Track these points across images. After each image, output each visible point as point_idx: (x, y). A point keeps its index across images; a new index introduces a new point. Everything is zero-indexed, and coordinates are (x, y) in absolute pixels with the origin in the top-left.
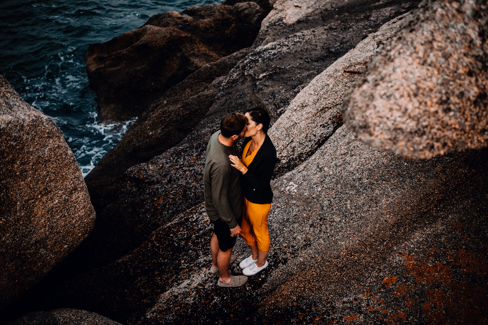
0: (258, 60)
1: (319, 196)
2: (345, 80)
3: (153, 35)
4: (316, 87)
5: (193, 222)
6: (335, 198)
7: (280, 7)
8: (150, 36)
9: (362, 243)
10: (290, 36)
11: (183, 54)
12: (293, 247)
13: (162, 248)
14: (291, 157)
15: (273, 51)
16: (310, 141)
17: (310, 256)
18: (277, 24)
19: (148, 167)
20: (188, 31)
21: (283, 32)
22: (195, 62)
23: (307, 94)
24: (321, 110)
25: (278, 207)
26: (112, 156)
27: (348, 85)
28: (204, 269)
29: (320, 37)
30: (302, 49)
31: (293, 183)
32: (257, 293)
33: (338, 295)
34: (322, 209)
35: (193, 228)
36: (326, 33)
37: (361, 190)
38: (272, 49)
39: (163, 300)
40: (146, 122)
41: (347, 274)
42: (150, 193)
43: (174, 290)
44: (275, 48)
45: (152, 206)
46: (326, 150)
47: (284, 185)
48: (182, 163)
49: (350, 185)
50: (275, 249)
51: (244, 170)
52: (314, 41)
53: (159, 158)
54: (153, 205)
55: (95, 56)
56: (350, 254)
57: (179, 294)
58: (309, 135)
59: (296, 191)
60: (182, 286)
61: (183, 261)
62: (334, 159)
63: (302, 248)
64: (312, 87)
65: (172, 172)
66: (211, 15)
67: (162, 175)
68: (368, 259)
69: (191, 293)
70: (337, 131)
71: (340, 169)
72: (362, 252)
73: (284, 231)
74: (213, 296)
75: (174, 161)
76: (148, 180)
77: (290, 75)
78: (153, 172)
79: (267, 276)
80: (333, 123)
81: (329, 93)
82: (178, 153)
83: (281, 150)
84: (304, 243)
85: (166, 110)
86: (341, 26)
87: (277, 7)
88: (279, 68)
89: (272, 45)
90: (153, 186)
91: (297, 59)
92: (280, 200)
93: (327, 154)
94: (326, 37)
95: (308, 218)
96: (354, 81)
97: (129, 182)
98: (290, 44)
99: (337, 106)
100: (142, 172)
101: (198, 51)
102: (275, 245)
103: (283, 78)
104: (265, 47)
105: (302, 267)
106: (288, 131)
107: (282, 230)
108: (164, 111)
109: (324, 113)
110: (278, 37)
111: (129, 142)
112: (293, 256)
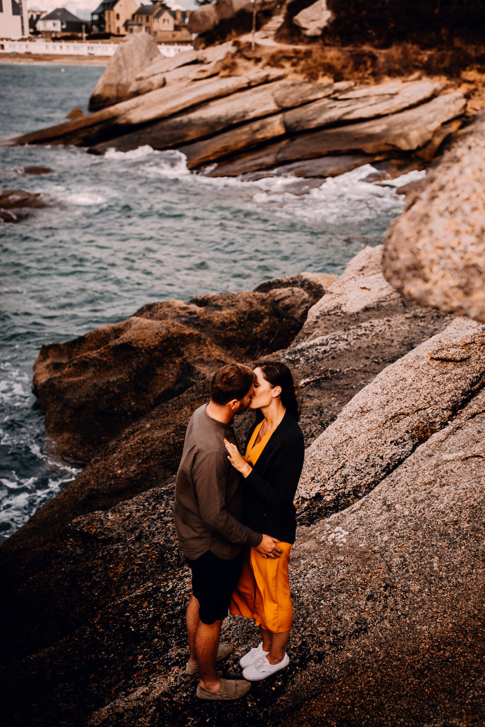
0: (299, 360)
1: (384, 549)
2: (433, 372)
3: (140, 331)
4: (385, 382)
5: (167, 593)
6: (413, 552)
7: (337, 290)
8: (135, 333)
9: (459, 629)
10: (351, 327)
11: (184, 360)
12: (335, 632)
13: (108, 635)
14: (340, 491)
15: (323, 348)
16: (373, 466)
17: (366, 649)
18: (333, 313)
19: (106, 516)
20: (196, 326)
21: (340, 324)
22: (202, 372)
23: (370, 393)
24: (393, 417)
25: (313, 567)
26: (53, 507)
27: (438, 379)
28: (176, 669)
29: (399, 329)
30: (370, 345)
31: (341, 528)
32: (266, 713)
33: (413, 718)
34: (390, 569)
35: (165, 602)
36: (408, 323)
37: (458, 539)
38: (322, 345)
39: (97, 722)
40: (115, 455)
41: (431, 680)
42: (103, 558)
43: (117, 705)
44: (327, 344)
45: (104, 577)
46: (398, 478)
47: (325, 532)
48: (162, 511)
49: (439, 532)
50: (303, 637)
51: (246, 470)
52: (388, 334)
53: (126, 504)
54: (106, 575)
55: (49, 361)
56: (437, 646)
57: (125, 711)
58: (371, 457)
59: (345, 540)
60: (133, 696)
61: (140, 657)
62: (412, 491)
63: (351, 636)
64: (379, 383)
65: (144, 525)
66: (233, 306)
67: (128, 528)
68: (470, 657)
69: (147, 709)
70: (418, 449)
71: (422, 506)
72: (459, 644)
73: (321, 607)
74: (186, 716)
75: (150, 508)
76: (103, 537)
77: (349, 381)
78: (114, 524)
79: (285, 683)
80: (412, 437)
81: (405, 391)
82: (158, 497)
83: (325, 479)
84: (356, 627)
85: (148, 437)
86: (432, 313)
87: (334, 291)
88: (331, 371)
89: (323, 340)
90: (109, 547)
91: (361, 358)
92: (316, 555)
93: (400, 484)
94: (408, 328)
95: (364, 586)
96: (446, 373)
97: (71, 540)
98: (350, 338)
99: (419, 412)
100: (94, 524)
101: (209, 356)
102: (304, 630)
103: (336, 385)
104: (312, 343)
105: (350, 667)
106: (338, 449)
107: (317, 605)
108: (145, 438)
109: (398, 422)
110: (332, 329)
111: (83, 486)
112: (334, 649)
